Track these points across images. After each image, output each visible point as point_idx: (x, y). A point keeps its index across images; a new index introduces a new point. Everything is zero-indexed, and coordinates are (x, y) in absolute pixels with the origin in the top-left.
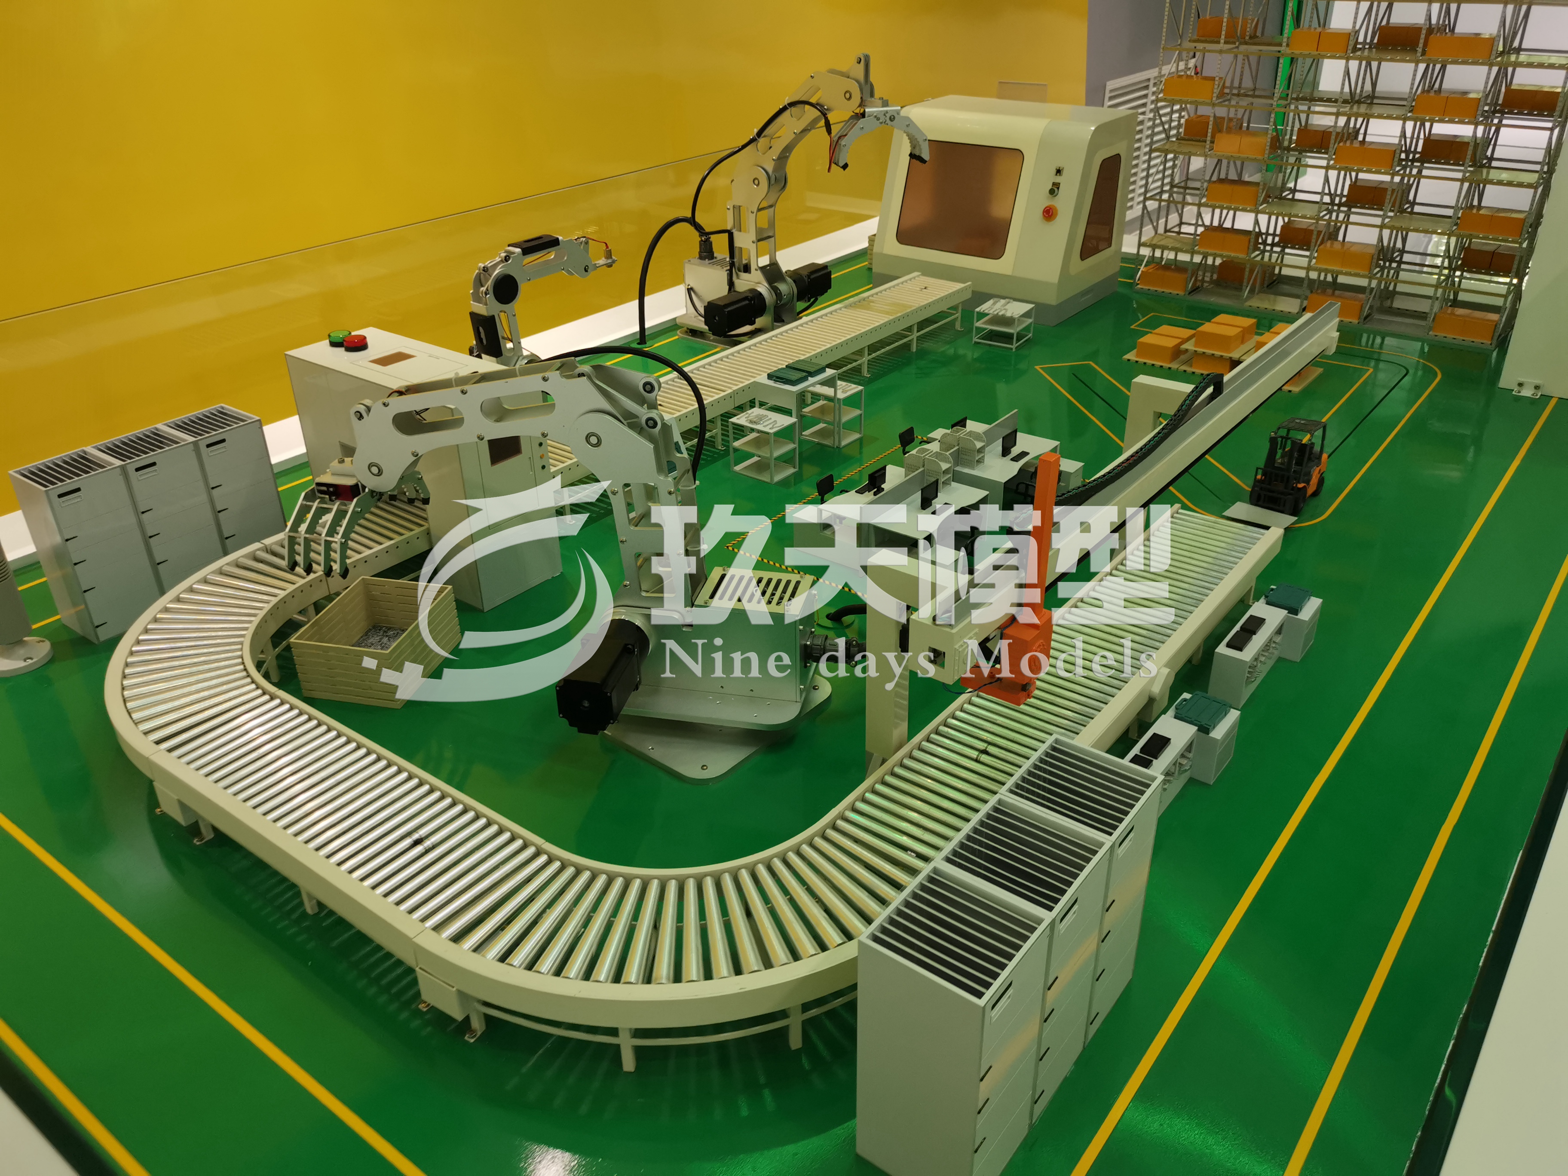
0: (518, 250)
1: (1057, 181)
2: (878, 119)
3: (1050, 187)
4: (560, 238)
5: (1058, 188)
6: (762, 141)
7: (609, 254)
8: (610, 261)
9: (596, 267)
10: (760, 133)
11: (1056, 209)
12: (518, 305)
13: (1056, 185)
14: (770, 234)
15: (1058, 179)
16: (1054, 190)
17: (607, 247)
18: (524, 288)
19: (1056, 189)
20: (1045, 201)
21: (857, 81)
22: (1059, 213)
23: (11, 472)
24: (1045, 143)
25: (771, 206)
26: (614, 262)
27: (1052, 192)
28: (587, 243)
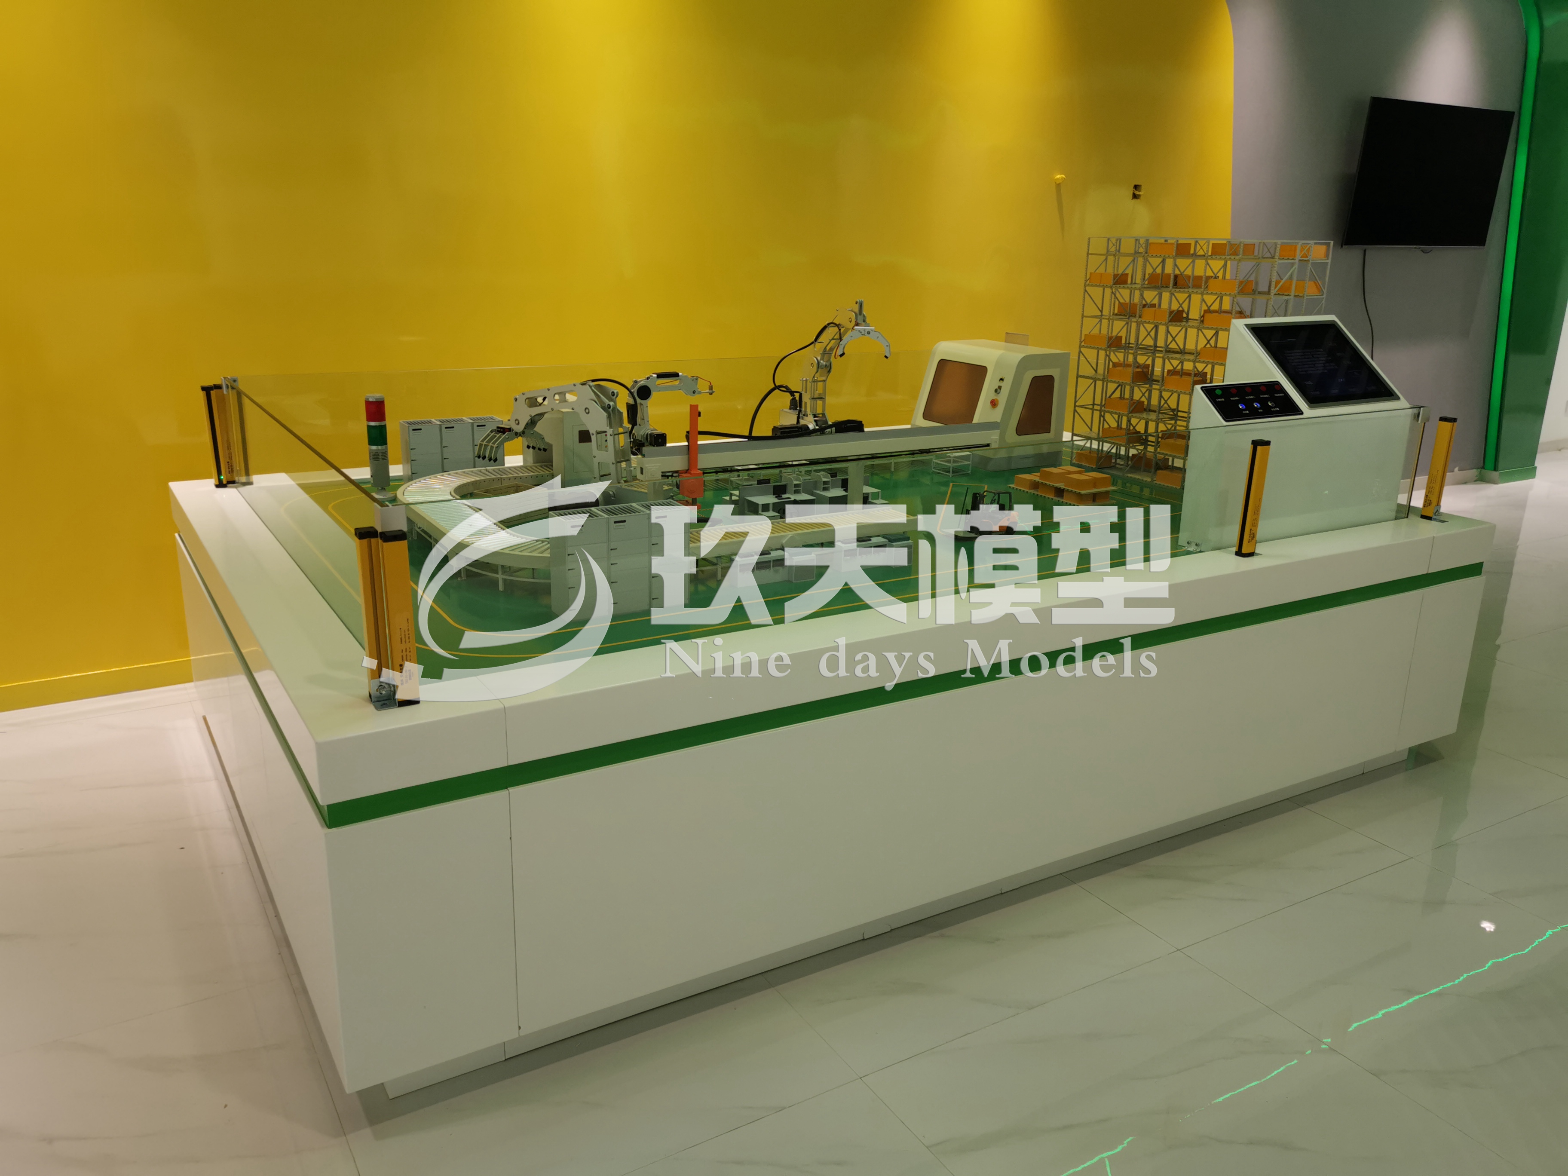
0: (655, 376)
1: (1000, 385)
2: (861, 333)
3: (997, 387)
4: (680, 374)
5: (1000, 389)
6: (817, 344)
7: (711, 388)
8: (711, 391)
9: (700, 393)
10: (816, 340)
11: (998, 401)
12: (650, 402)
13: (1000, 387)
14: (824, 397)
15: (1001, 384)
16: (998, 391)
17: (711, 384)
18: (654, 395)
19: (999, 390)
20: (993, 396)
21: (855, 313)
22: (999, 403)
23: (400, 421)
24: (999, 364)
25: (824, 381)
26: (713, 392)
27: (996, 391)
28: (697, 379)
